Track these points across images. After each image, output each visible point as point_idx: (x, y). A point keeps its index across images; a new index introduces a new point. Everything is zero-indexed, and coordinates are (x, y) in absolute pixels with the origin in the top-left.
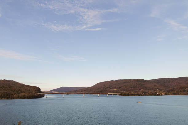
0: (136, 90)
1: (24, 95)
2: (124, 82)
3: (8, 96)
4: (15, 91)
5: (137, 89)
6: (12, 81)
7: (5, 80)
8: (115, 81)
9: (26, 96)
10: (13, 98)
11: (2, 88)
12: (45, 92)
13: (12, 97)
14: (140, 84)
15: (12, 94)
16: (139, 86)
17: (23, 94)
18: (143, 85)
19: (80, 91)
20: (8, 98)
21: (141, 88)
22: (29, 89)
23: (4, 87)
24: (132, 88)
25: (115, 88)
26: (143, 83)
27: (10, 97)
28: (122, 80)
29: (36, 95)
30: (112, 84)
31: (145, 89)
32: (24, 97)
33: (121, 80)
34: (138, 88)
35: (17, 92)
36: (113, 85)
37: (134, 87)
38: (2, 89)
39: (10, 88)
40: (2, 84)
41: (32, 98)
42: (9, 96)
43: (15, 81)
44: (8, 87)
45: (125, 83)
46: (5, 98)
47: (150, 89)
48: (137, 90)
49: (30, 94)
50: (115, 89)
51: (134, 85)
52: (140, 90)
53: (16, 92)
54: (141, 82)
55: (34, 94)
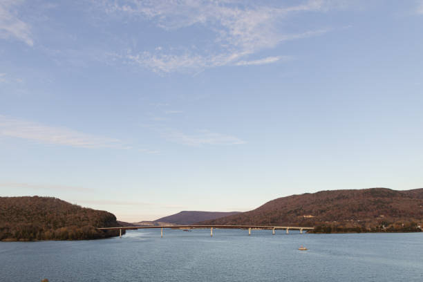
0: (367, 217)
1: (67, 232)
2: (336, 196)
3: (31, 235)
4: (50, 222)
5: (369, 214)
6: (54, 198)
7: (36, 197)
8: (313, 194)
9: (70, 234)
10: (41, 238)
11: (25, 215)
12: (142, 224)
13: (39, 236)
14: (379, 201)
15: (41, 230)
16: (375, 207)
17: (63, 229)
18: (388, 203)
19: (224, 221)
20: (31, 240)
21: (379, 212)
22: (82, 217)
23: (30, 212)
24: (354, 211)
25: (310, 213)
26: (387, 199)
27: (35, 238)
28: (331, 191)
29: (93, 231)
30: (306, 202)
31: (390, 215)
32: (65, 237)
33: (328, 192)
34: (372, 211)
35: (55, 224)
36: (309, 205)
37: (361, 211)
38: (24, 218)
39: (42, 215)
40: (27, 206)
41: (83, 239)
42: (35, 234)
43: (59, 200)
44: (38, 214)
45: (338, 198)
46: (25, 238)
47: (405, 216)
48: (369, 217)
49: (81, 229)
50: (310, 216)
51: (362, 205)
52: (376, 216)
53: (52, 225)
54: (383, 196)
55: (91, 229)
